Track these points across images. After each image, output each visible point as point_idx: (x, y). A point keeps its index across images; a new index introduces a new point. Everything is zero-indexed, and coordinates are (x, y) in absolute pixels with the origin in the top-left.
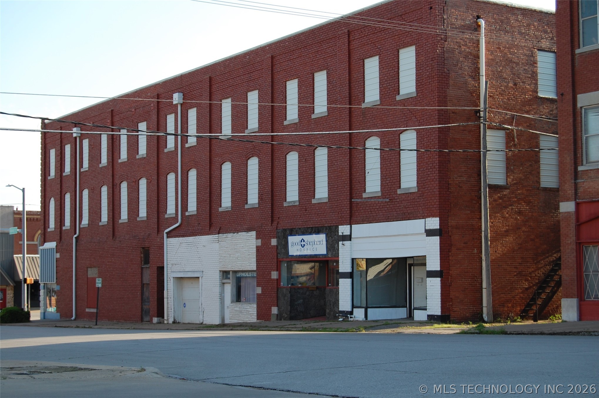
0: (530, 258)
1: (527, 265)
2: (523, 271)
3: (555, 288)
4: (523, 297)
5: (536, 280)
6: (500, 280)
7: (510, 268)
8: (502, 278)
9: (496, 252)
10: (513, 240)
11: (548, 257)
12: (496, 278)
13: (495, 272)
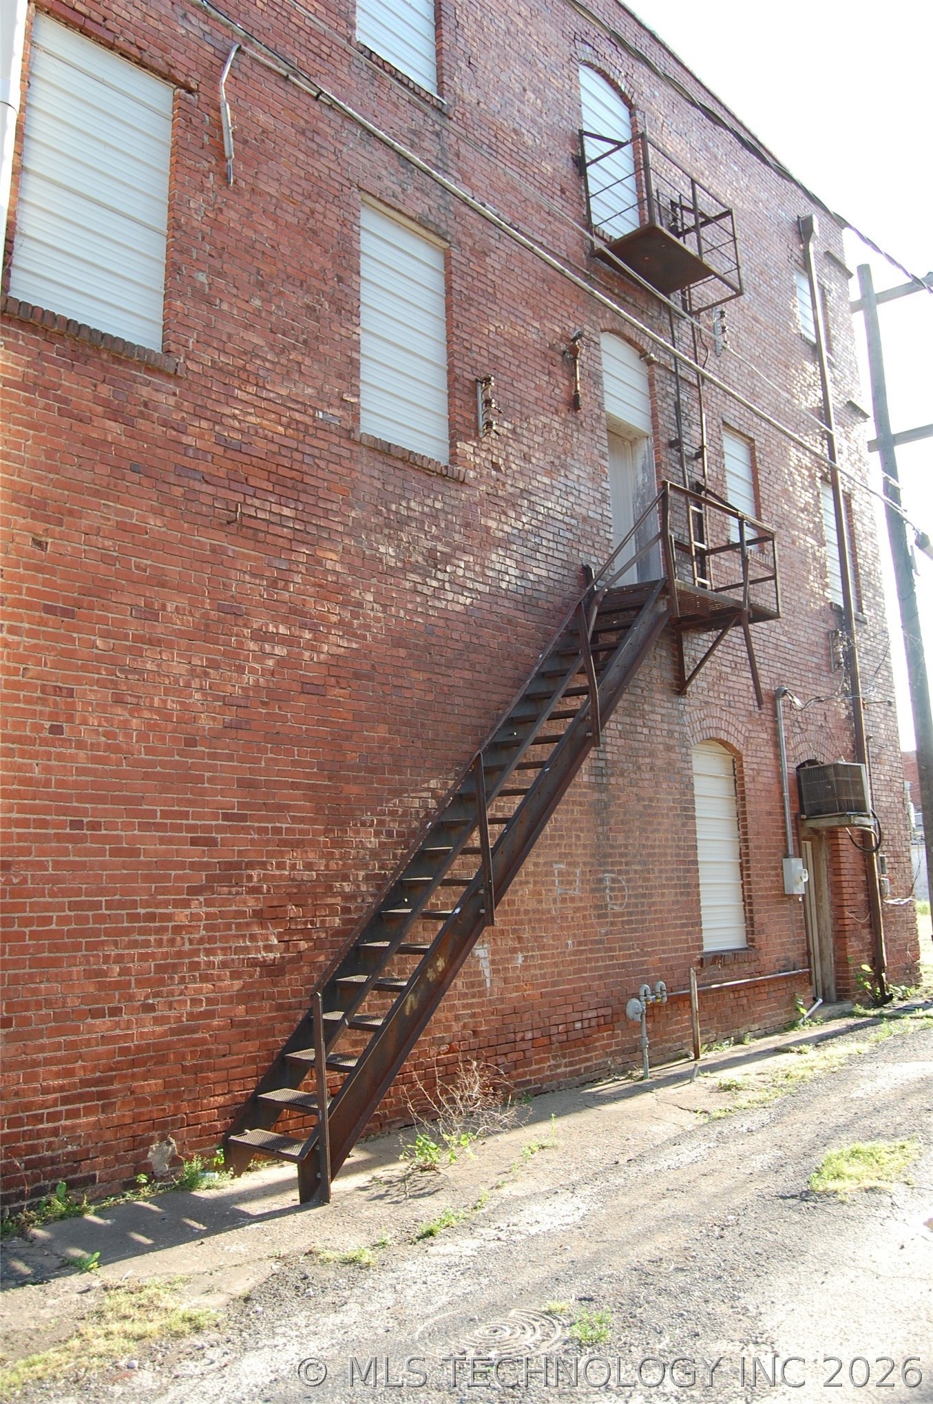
0: (294, 786)
1: (277, 831)
2: (250, 865)
3: (441, 964)
4: (247, 1023)
5: (333, 913)
6: (82, 920)
7: (162, 841)
8: (97, 905)
9: (57, 730)
10: (192, 672)
11: (397, 793)
12: (47, 907)
13: (42, 866)
